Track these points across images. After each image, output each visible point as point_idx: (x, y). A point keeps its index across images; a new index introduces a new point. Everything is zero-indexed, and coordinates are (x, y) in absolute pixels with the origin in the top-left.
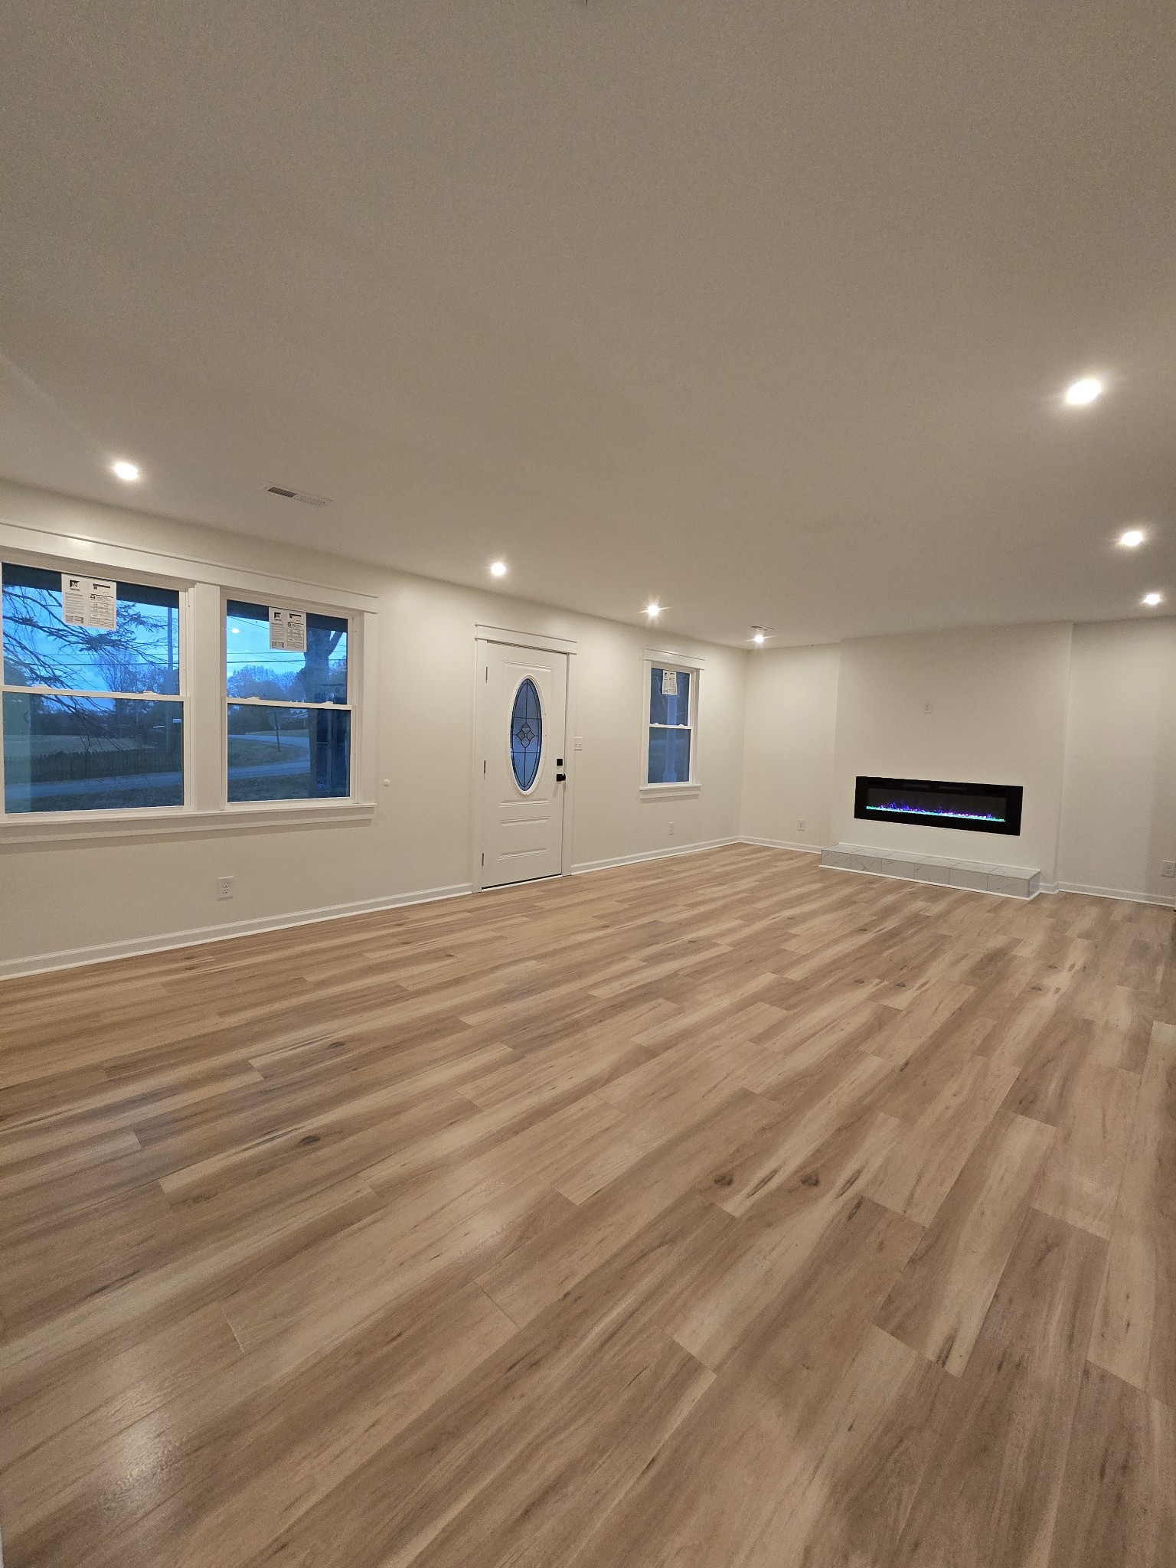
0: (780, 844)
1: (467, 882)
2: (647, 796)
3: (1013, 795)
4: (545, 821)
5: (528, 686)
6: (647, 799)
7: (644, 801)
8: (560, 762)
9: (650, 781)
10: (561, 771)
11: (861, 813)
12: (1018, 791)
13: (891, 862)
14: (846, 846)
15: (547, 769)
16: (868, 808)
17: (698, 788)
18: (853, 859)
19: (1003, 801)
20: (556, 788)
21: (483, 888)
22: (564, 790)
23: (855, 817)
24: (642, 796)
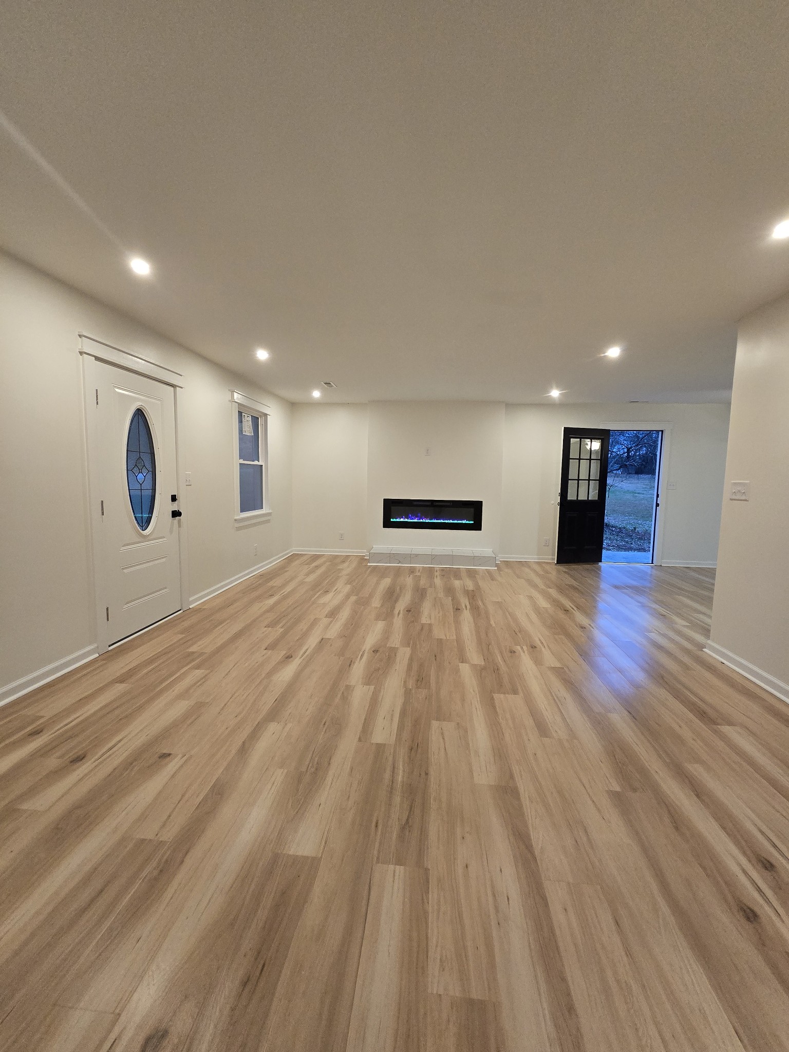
0: (327, 551)
1: (90, 643)
2: (241, 524)
3: (476, 507)
4: (164, 560)
5: (140, 416)
6: (241, 526)
7: (238, 529)
8: (174, 498)
9: (243, 510)
10: (175, 507)
11: (387, 524)
12: (479, 504)
13: (417, 555)
14: (379, 548)
15: (162, 506)
16: (392, 520)
17: (269, 514)
18: (392, 557)
19: (472, 510)
20: (172, 524)
21: (109, 646)
22: (180, 526)
23: (384, 527)
24: (237, 525)
